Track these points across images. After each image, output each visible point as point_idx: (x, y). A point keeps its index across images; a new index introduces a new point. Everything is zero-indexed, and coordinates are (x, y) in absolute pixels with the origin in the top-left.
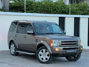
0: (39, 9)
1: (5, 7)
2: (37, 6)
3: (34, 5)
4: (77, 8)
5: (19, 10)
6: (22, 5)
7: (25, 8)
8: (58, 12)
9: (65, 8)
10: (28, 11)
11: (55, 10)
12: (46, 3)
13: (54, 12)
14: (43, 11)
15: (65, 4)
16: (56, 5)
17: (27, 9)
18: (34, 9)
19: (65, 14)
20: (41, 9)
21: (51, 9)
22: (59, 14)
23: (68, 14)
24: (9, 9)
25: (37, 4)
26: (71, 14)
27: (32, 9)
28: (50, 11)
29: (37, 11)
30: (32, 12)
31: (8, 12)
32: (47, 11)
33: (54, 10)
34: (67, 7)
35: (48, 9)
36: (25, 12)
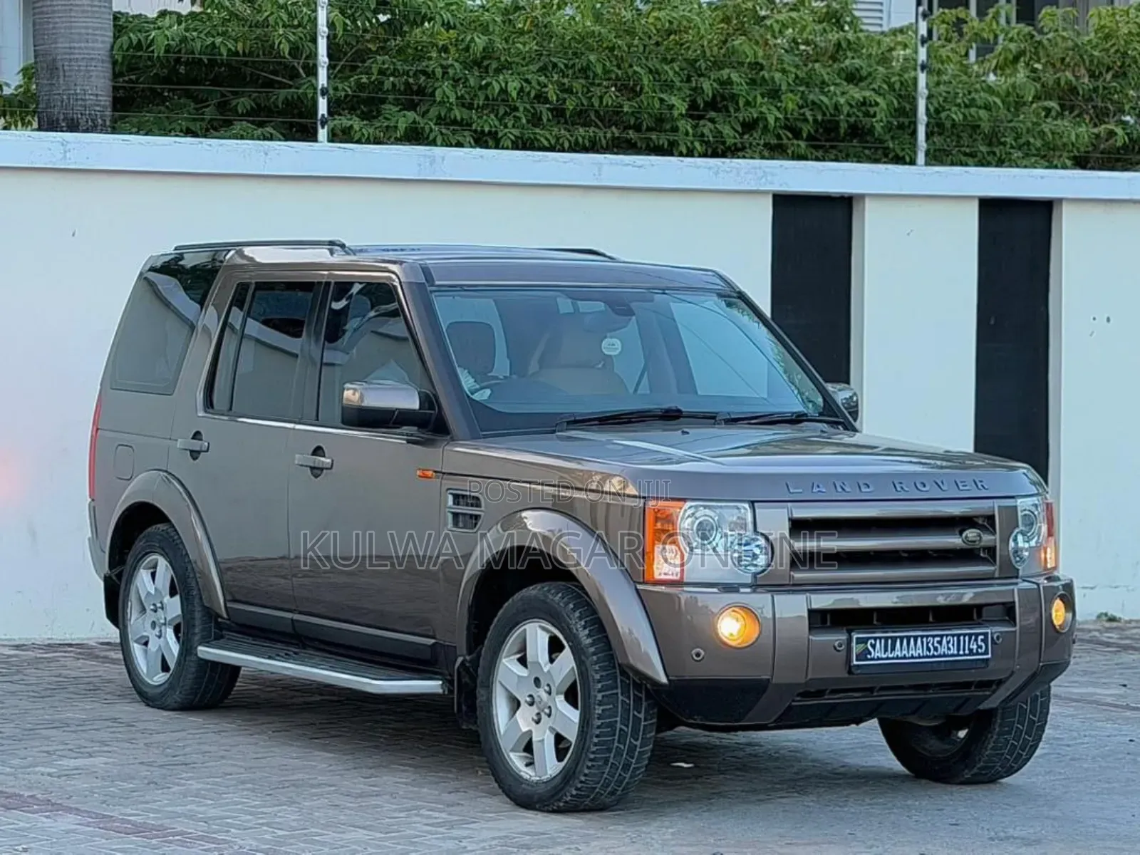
0: (513, 86)
1: (53, 69)
2: (488, 52)
3: (444, 37)
4: (1021, 75)
5: (243, 103)
6: (282, 41)
7: (322, 79)
8: (756, 137)
9: (853, 77)
10: (356, 123)
11: (721, 102)
12: (598, 18)
13: (707, 128)
14: (558, 113)
15: (854, 23)
16: (738, 41)
17: (346, 88)
18: (445, 90)
19: (847, 158)
20: (541, 98)
21: (668, 86)
22: (776, 151)
23: (898, 160)
24: (106, 100)
25: (485, 30)
26: (936, 157)
27: (414, 97)
28: (660, 120)
29: (488, 122)
30: (415, 136)
31: (92, 129)
32: (612, 117)
33: (712, 105)
34: (885, 60)
35: (630, 89)
36: (323, 133)
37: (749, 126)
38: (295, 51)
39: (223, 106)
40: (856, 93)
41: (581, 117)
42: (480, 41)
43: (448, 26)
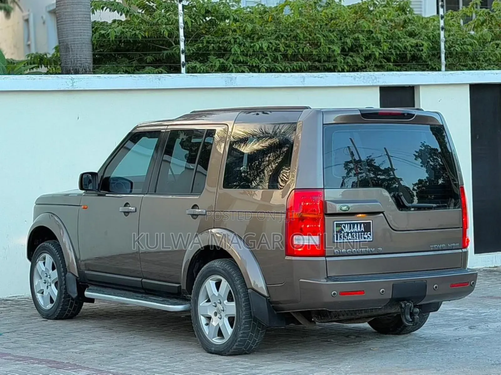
0: (265, 45)
1: (67, 48)
2: (253, 31)
3: (234, 26)
4: (485, 30)
5: (149, 58)
6: (165, 30)
7: (182, 46)
8: (371, 63)
9: (412, 35)
10: (198, 65)
11: (355, 48)
12: (300, 14)
13: (349, 60)
14: (285, 56)
15: (411, 11)
16: (361, 22)
17: (193, 49)
18: (235, 48)
19: (411, 69)
20: (277, 50)
21: (332, 42)
22: (380, 68)
23: (433, 69)
24: (90, 60)
25: (252, 21)
26: (450, 67)
27: (223, 52)
28: (329, 57)
29: (255, 62)
30: (223, 69)
31: (86, 73)
32: (308, 57)
33: (351, 49)
34: (425, 27)
35: (316, 45)
36: (183, 70)
37: (367, 58)
38: (170, 35)
39: (140, 60)
40: (413, 41)
41: (295, 57)
42: (250, 27)
43: (236, 20)
